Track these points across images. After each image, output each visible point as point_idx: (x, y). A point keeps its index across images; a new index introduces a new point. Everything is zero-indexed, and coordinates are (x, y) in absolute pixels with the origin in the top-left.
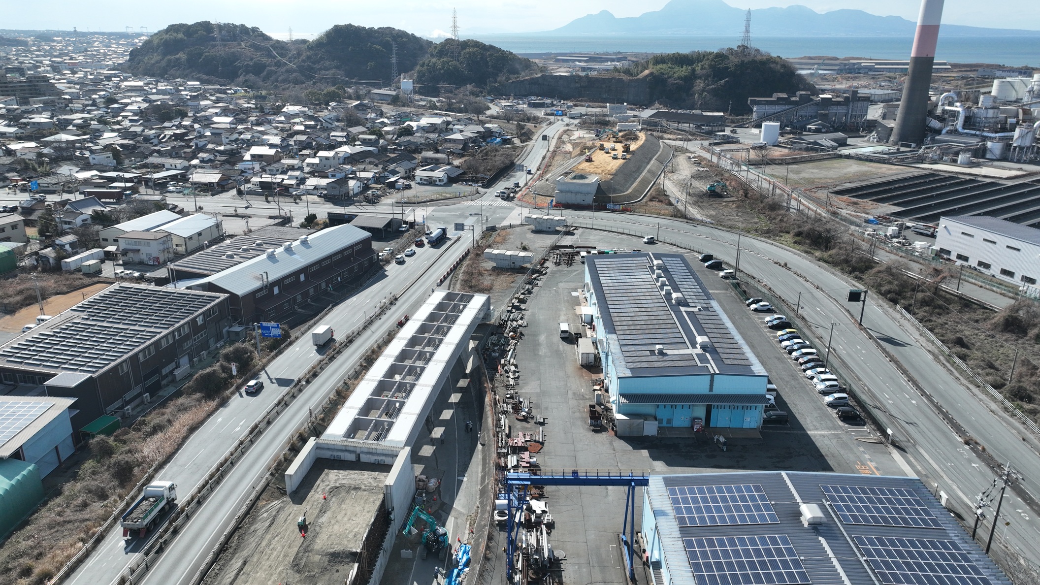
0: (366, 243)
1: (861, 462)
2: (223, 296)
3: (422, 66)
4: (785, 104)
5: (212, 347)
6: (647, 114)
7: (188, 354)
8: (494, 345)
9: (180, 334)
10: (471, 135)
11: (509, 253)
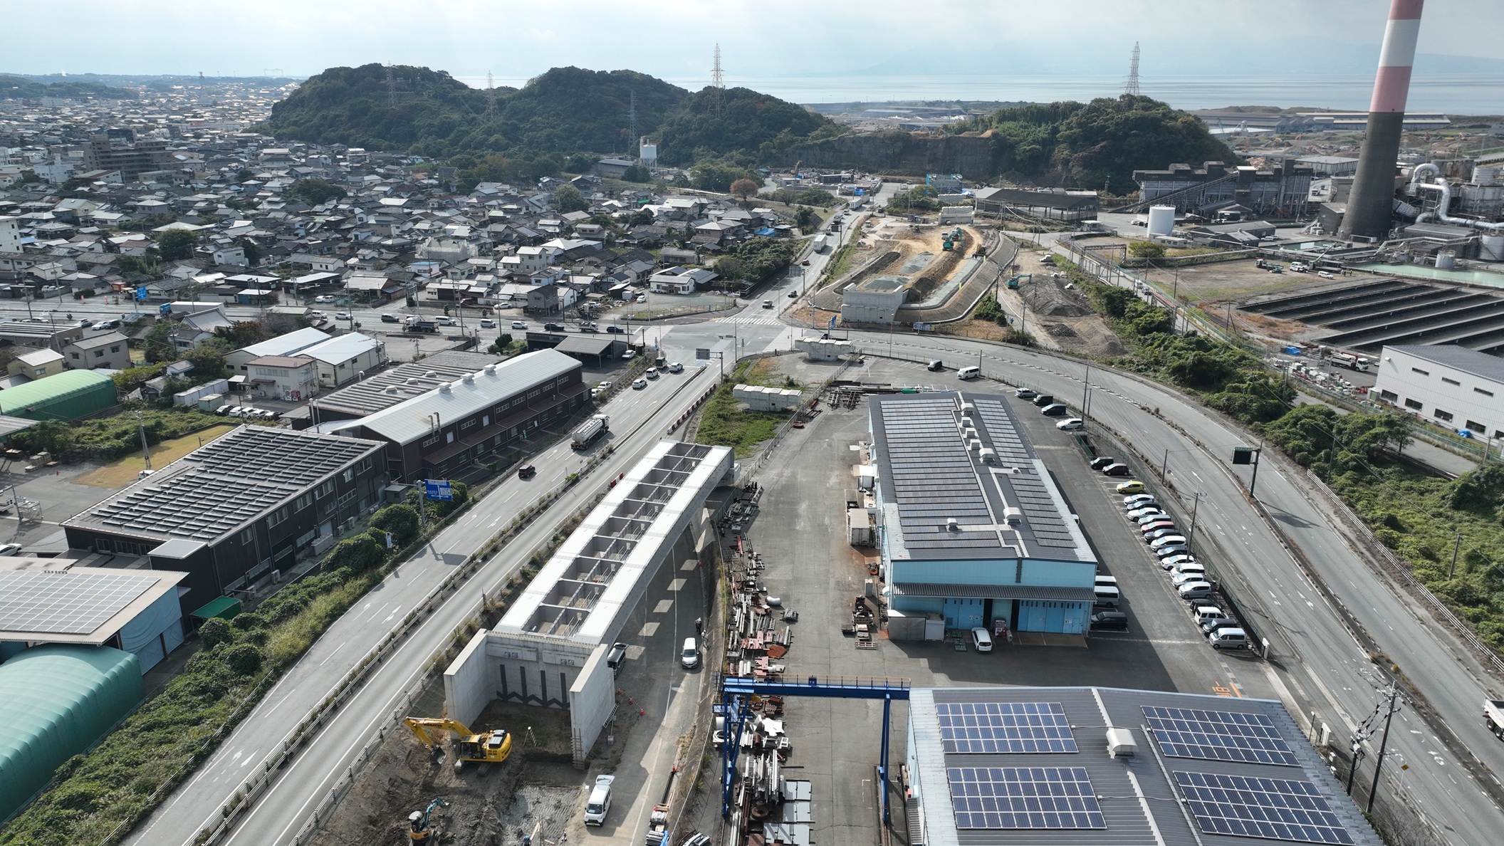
0: (574, 375)
1: (1220, 681)
2: (379, 444)
3: (671, 125)
4: (1187, 180)
5: (363, 511)
6: (985, 193)
7: (332, 520)
8: (736, 515)
9: (321, 494)
10: (733, 224)
11: (767, 390)
